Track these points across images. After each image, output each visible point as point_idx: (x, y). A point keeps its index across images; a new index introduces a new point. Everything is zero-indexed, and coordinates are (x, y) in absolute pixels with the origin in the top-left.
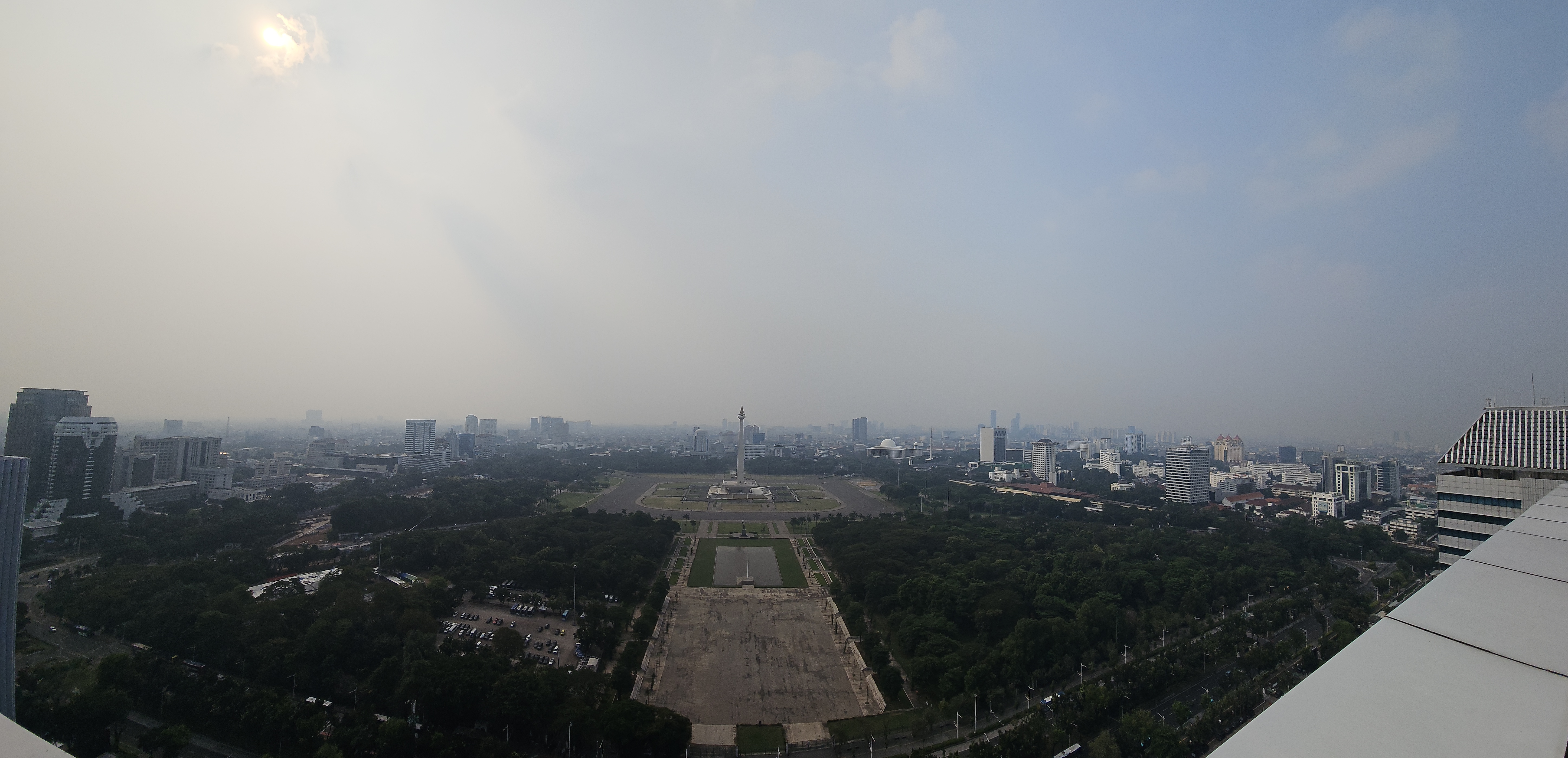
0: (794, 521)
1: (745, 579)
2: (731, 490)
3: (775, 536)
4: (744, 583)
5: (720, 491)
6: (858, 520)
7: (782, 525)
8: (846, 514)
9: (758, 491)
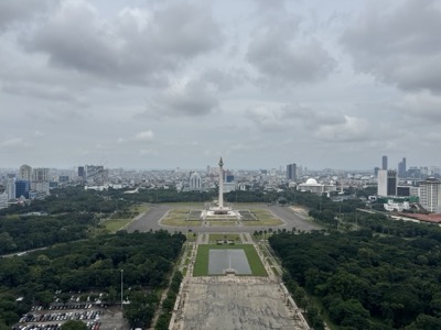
0: (256, 234)
1: (228, 270)
2: (216, 213)
3: (244, 242)
4: (228, 273)
5: (209, 213)
6: (296, 233)
7: (248, 235)
8: (289, 229)
9: (232, 214)
